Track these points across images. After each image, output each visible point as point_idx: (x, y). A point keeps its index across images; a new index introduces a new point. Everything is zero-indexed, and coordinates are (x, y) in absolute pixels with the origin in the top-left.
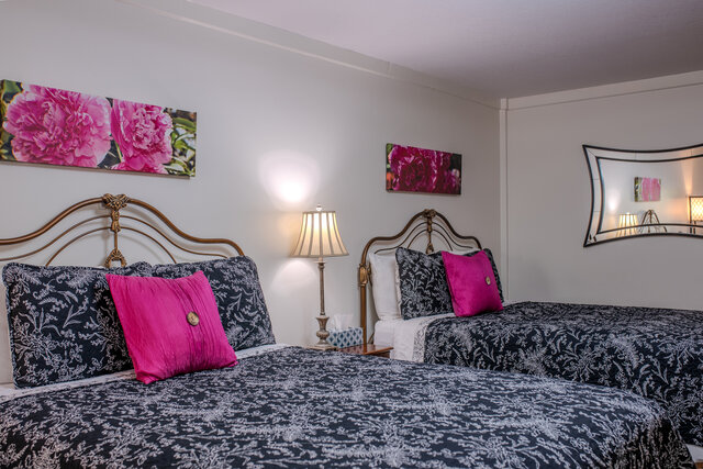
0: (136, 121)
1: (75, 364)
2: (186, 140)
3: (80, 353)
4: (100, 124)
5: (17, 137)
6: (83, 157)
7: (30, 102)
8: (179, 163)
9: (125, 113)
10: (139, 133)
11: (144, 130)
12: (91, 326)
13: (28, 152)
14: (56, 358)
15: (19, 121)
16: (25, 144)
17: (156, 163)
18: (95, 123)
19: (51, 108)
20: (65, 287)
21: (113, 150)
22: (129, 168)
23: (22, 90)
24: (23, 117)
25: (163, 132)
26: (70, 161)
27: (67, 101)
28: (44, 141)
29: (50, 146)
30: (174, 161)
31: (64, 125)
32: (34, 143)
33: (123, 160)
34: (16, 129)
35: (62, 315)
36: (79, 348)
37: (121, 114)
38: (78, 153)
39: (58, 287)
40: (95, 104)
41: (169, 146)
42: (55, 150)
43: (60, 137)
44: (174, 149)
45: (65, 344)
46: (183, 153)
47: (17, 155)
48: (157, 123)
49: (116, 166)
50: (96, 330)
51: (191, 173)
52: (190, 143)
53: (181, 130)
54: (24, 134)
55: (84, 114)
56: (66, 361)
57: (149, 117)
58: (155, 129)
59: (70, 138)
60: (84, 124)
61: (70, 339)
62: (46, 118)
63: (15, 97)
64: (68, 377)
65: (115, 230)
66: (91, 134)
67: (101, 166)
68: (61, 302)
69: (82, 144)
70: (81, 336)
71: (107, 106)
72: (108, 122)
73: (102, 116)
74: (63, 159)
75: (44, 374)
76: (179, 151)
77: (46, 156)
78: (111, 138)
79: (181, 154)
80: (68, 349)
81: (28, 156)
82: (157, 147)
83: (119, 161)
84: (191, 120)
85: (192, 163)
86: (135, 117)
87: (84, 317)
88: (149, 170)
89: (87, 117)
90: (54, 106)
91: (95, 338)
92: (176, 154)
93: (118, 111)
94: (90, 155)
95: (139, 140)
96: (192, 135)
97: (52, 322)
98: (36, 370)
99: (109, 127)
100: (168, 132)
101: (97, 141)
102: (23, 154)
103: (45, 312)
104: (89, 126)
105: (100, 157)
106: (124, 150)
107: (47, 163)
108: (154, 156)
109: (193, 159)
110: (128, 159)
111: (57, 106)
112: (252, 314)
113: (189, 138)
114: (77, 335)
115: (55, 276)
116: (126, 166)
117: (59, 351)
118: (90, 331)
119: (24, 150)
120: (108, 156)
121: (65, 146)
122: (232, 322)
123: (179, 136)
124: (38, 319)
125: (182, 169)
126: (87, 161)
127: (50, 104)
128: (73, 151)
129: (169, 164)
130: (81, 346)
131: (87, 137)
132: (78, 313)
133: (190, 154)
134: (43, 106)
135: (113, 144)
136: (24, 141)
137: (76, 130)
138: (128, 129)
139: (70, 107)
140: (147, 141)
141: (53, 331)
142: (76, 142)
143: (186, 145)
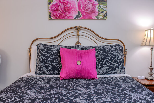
0: (86, 5)
1: (49, 71)
2: (103, 8)
3: (51, 68)
4: (74, 7)
5: (52, 13)
6: (70, 16)
7: (55, 4)
8: (101, 15)
9: (82, 3)
10: (87, 8)
11: (89, 7)
12: (56, 61)
13: (55, 17)
14: (44, 68)
15: (52, 9)
16: (54, 15)
17: (93, 16)
18: (73, 7)
19: (61, 5)
20: (50, 50)
21: (79, 14)
22: (84, 18)
23: (53, 1)
24: (53, 8)
25: (95, 7)
26: (66, 18)
27: (65, 2)
28: (59, 13)
29: (61, 14)
30: (99, 15)
31: (64, 9)
32: (56, 14)
33: (82, 16)
34: (52, 11)
35: (48, 57)
36: (51, 67)
37: (81, 3)
38: (68, 16)
39: (48, 50)
40: (73, 2)
41: (97, 11)
42: (62, 15)
43: (63, 12)
44: (99, 11)
45: (47, 65)
46: (102, 12)
47: (52, 18)
48: (93, 4)
49: (80, 18)
50: (57, 62)
51: (105, 18)
52: (105, 9)
53: (101, 5)
54: (54, 12)
55: (70, 5)
56: (47, 69)
57: (90, 3)
58: (92, 6)
59: (66, 12)
60: (70, 7)
61: (49, 64)
62: (59, 8)
63: (51, 3)
64: (48, 74)
65: (78, 36)
66: (72, 10)
67: (75, 19)
68: (48, 54)
69: (69, 13)
70: (52, 63)
71: (76, 2)
72: (77, 6)
73: (75, 5)
74: (64, 18)
75: (41, 72)
76: (101, 12)
77: (60, 17)
78: (78, 10)
79: (102, 13)
80: (48, 66)
81: (55, 18)
82: (93, 12)
83: (81, 17)
84: (105, 2)
85: (106, 15)
86: (85, 3)
87: (54, 59)
88: (91, 19)
89: (71, 6)
90: (61, 4)
91: (56, 65)
92: (100, 13)
93: (80, 3)
94: (72, 16)
95: (87, 10)
96: (106, 7)
97: (44, 59)
98: (39, 71)
99: (77, 7)
100: (97, 7)
101: (74, 12)
102: (54, 17)
103: (43, 56)
104: (71, 8)
105: (75, 16)
106: (82, 13)
107: (60, 19)
108: (92, 14)
109: (106, 14)
110: (83, 16)
111: (62, 4)
112: (114, 63)
113: (104, 8)
114: (51, 63)
115: (48, 47)
116: (83, 18)
117: (45, 67)
118: (55, 62)
119: (54, 16)
120: (77, 16)
121: (64, 14)
122: (105, 65)
123: (101, 7)
124: (41, 58)
125: (102, 17)
126: (71, 18)
127: (60, 4)
128: (67, 15)
129: (97, 16)
130: (52, 66)
131: (71, 11)
132: (53, 57)
133: (105, 12)
134: (58, 4)
135: (79, 12)
136: (54, 14)
137: (68, 10)
138: (83, 8)
139: (66, 3)
140: (89, 10)
141: (44, 61)
142: (68, 13)
143: (103, 9)
